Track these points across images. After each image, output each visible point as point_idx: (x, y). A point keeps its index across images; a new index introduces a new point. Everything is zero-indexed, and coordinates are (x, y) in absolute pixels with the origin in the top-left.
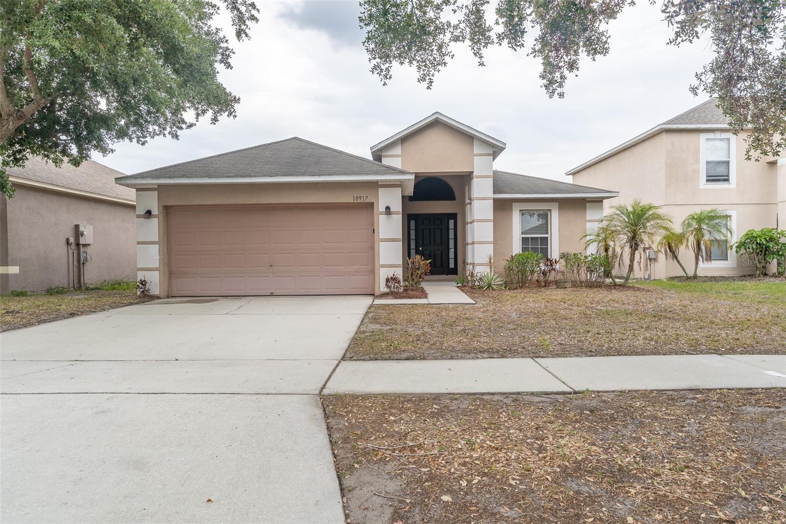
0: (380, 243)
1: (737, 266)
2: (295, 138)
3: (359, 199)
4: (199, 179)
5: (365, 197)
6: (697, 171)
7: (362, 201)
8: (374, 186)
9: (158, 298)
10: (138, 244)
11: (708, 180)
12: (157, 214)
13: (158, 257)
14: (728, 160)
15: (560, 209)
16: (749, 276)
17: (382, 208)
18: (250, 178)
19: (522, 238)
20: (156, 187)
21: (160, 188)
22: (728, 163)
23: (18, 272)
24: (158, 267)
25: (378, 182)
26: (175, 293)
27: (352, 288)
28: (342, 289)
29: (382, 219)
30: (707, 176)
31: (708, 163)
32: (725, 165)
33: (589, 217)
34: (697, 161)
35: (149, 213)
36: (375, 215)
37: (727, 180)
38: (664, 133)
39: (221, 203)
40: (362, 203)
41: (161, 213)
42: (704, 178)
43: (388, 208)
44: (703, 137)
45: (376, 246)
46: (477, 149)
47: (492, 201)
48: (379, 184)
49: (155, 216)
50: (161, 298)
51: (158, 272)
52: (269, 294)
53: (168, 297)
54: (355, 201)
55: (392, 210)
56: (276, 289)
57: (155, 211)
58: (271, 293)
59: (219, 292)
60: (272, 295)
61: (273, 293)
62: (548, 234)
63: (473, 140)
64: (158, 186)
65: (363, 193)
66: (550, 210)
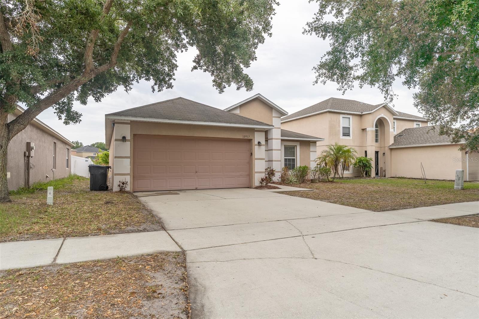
0: (255, 160)
1: (353, 173)
2: (181, 98)
3: (246, 137)
4: (163, 119)
5: (248, 136)
6: (339, 131)
7: (247, 138)
8: (253, 130)
9: (130, 192)
10: (115, 158)
11: (343, 135)
12: (130, 139)
13: (130, 167)
14: (349, 127)
15: (300, 145)
16: (357, 177)
17: (256, 143)
18: (193, 121)
19: (285, 159)
20: (130, 122)
21: (132, 123)
22: (349, 128)
24: (130, 173)
25: (254, 129)
26: (137, 189)
27: (239, 184)
28: (234, 185)
29: (256, 148)
30: (343, 133)
31: (343, 127)
32: (348, 129)
33: (311, 150)
34: (339, 126)
35: (124, 139)
36: (253, 146)
37: (349, 135)
38: (328, 113)
39: (171, 135)
40: (247, 139)
41: (132, 138)
42: (341, 134)
43: (259, 143)
44: (341, 116)
45: (253, 162)
46: (274, 114)
47: (280, 140)
48: (255, 129)
49: (128, 141)
51: (130, 176)
52: (195, 189)
53: (133, 192)
54: (244, 138)
56: (199, 186)
57: (128, 137)
58: (196, 188)
59: (165, 188)
60: (196, 189)
61: (197, 188)
62: (295, 157)
63: (272, 109)
64: (131, 121)
65: (246, 134)
66: (296, 146)
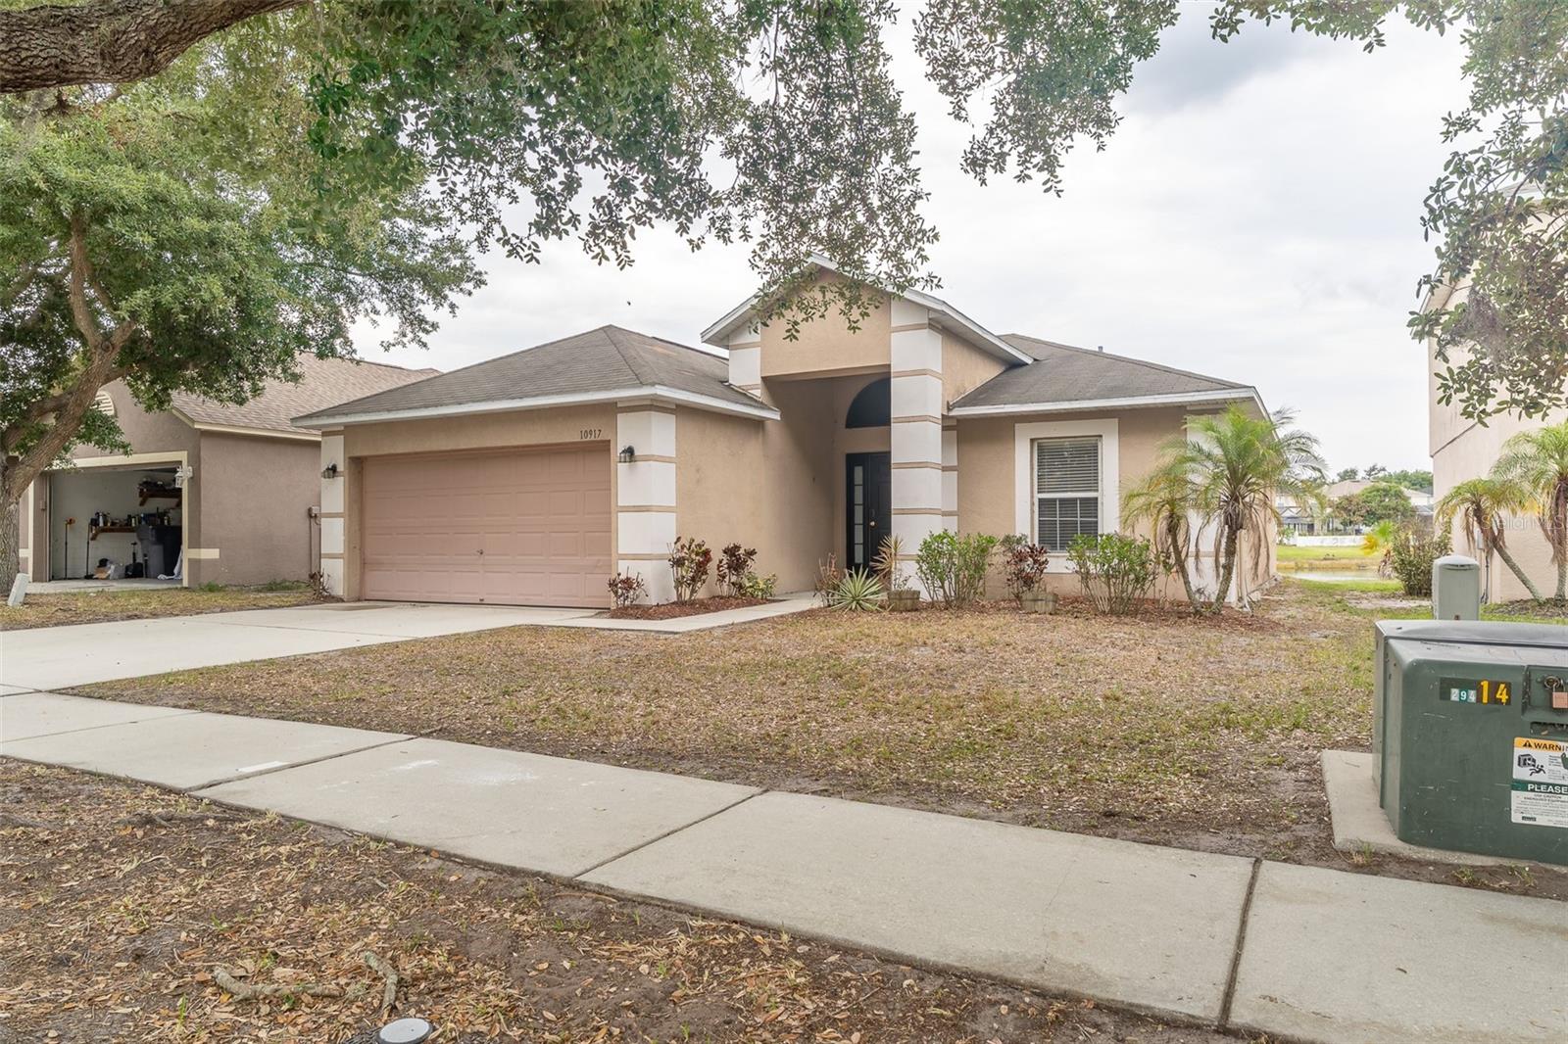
0: (619, 514)
2: (610, 326)
3: (587, 436)
5: (596, 429)
7: (593, 438)
8: (611, 409)
9: (340, 600)
12: (343, 470)
13: (343, 538)
15: (1121, 433)
17: (621, 451)
19: (1040, 500)
20: (343, 428)
21: (349, 430)
23: (217, 557)
24: (343, 552)
25: (616, 403)
26: (370, 594)
29: (622, 469)
36: (611, 462)
40: (592, 442)
41: (347, 469)
43: (631, 450)
45: (613, 519)
46: (898, 317)
48: (619, 405)
49: (340, 474)
50: (343, 601)
51: (343, 560)
52: (478, 602)
53: (359, 600)
54: (581, 439)
55: (636, 453)
56: (487, 593)
57: (341, 468)
58: (480, 600)
60: (481, 603)
61: (482, 601)
62: (1097, 491)
63: (891, 299)
64: (346, 426)
65: (592, 424)
66: (1100, 436)
